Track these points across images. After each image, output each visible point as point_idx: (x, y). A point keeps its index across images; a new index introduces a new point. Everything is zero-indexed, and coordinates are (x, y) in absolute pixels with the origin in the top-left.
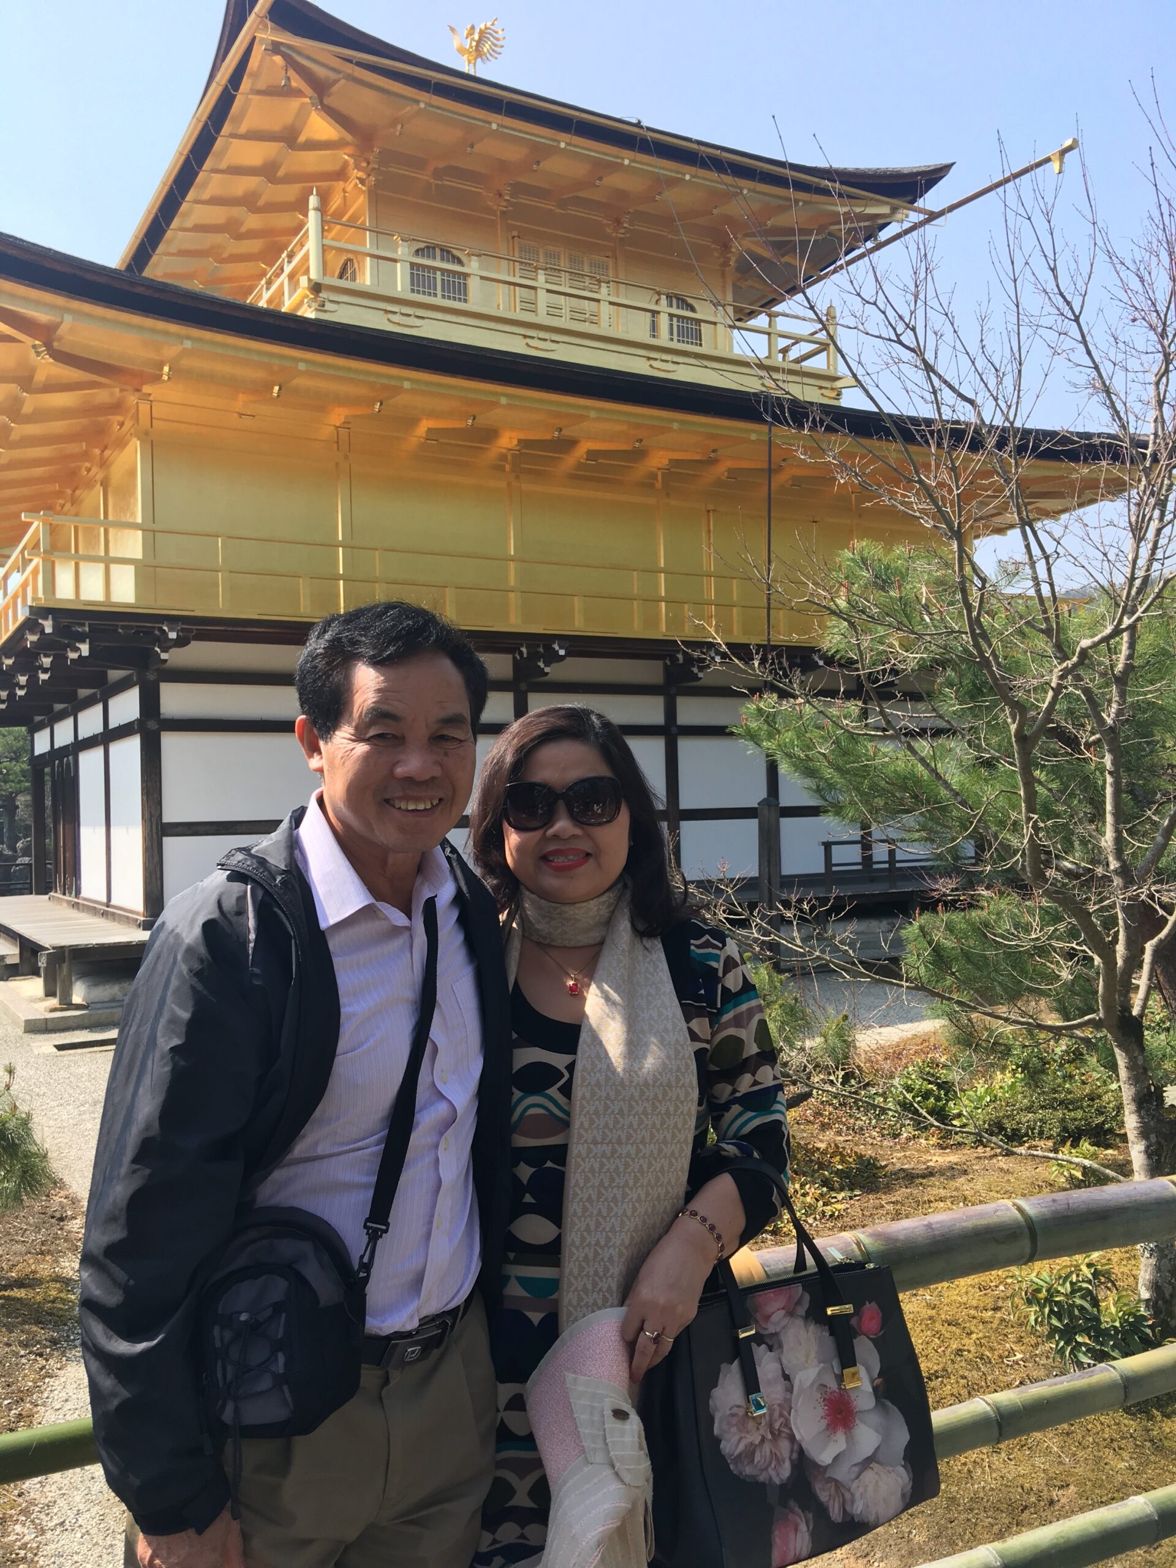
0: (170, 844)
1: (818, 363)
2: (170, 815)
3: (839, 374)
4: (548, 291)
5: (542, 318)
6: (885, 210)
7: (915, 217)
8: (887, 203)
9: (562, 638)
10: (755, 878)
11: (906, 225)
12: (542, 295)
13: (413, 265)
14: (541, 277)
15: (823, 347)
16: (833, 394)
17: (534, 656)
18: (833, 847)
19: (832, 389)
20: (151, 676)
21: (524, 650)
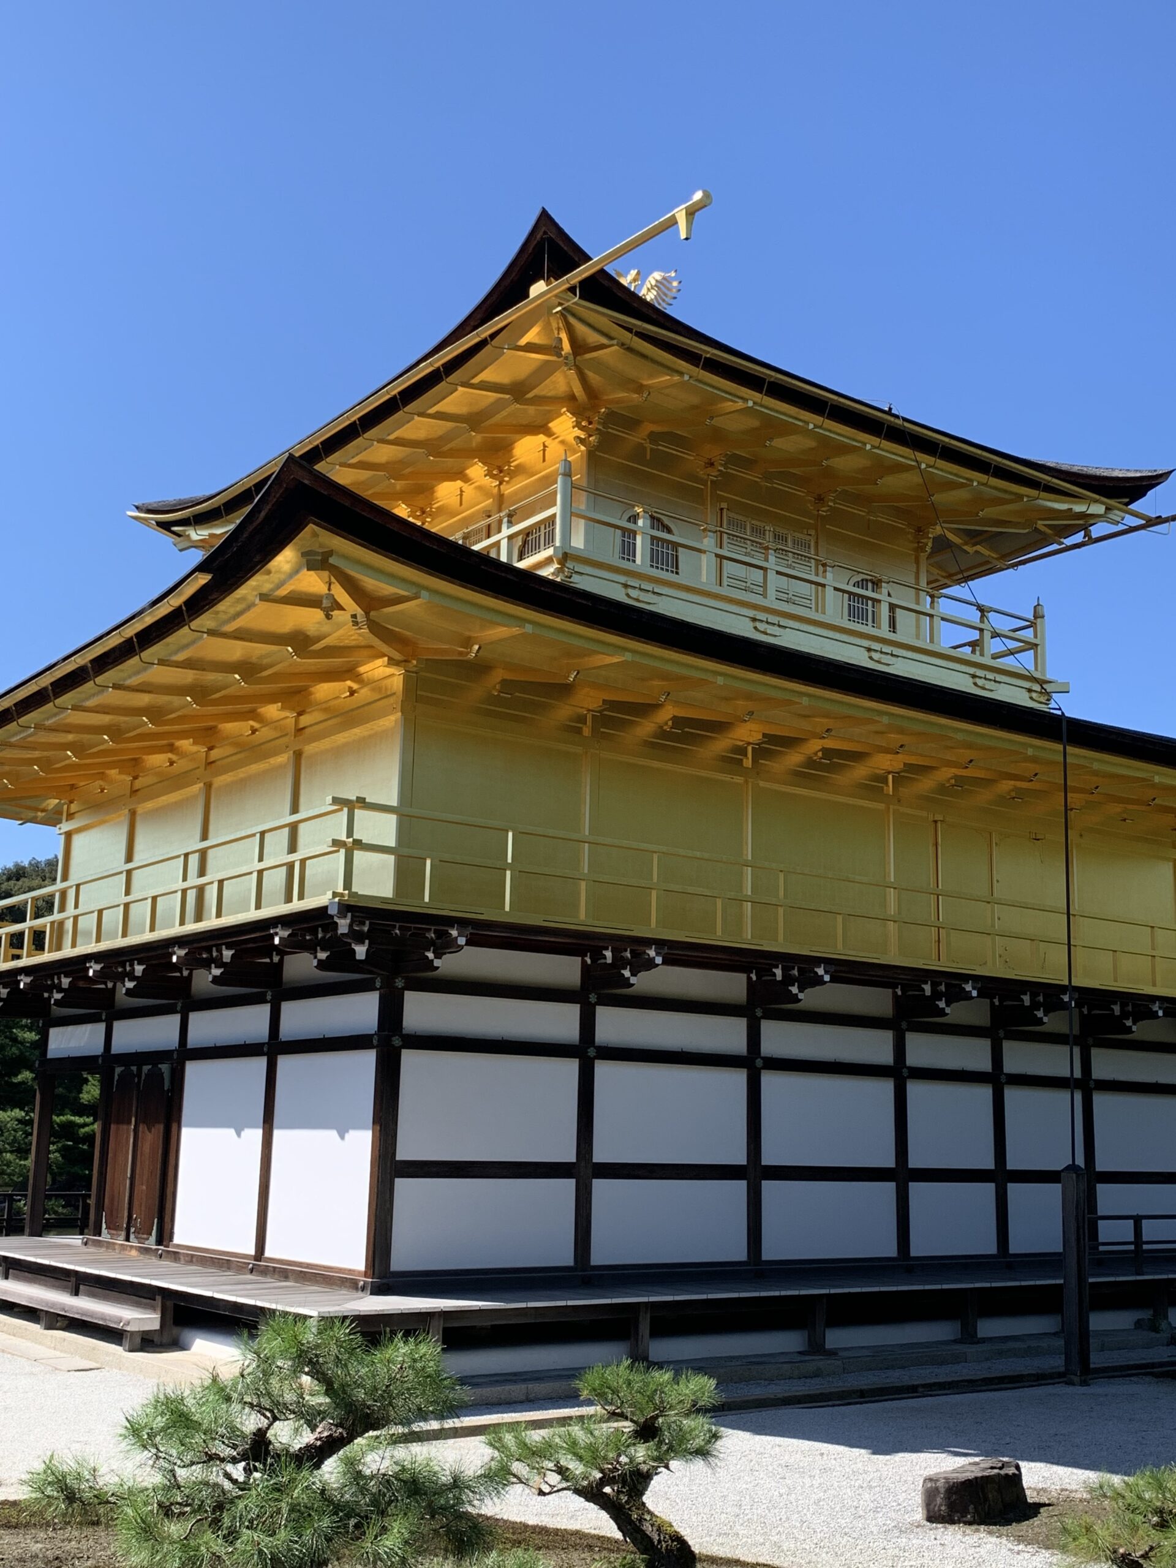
0: (402, 1185)
1: (1023, 663)
3: (1049, 677)
4: (778, 573)
5: (771, 602)
6: (1098, 509)
8: (1102, 503)
9: (827, 961)
10: (1059, 1254)
11: (1121, 527)
12: (771, 575)
13: (653, 538)
14: (772, 558)
15: (1030, 646)
16: (1043, 699)
17: (788, 980)
18: (1144, 1222)
19: (1042, 693)
20: (399, 983)
21: (778, 972)
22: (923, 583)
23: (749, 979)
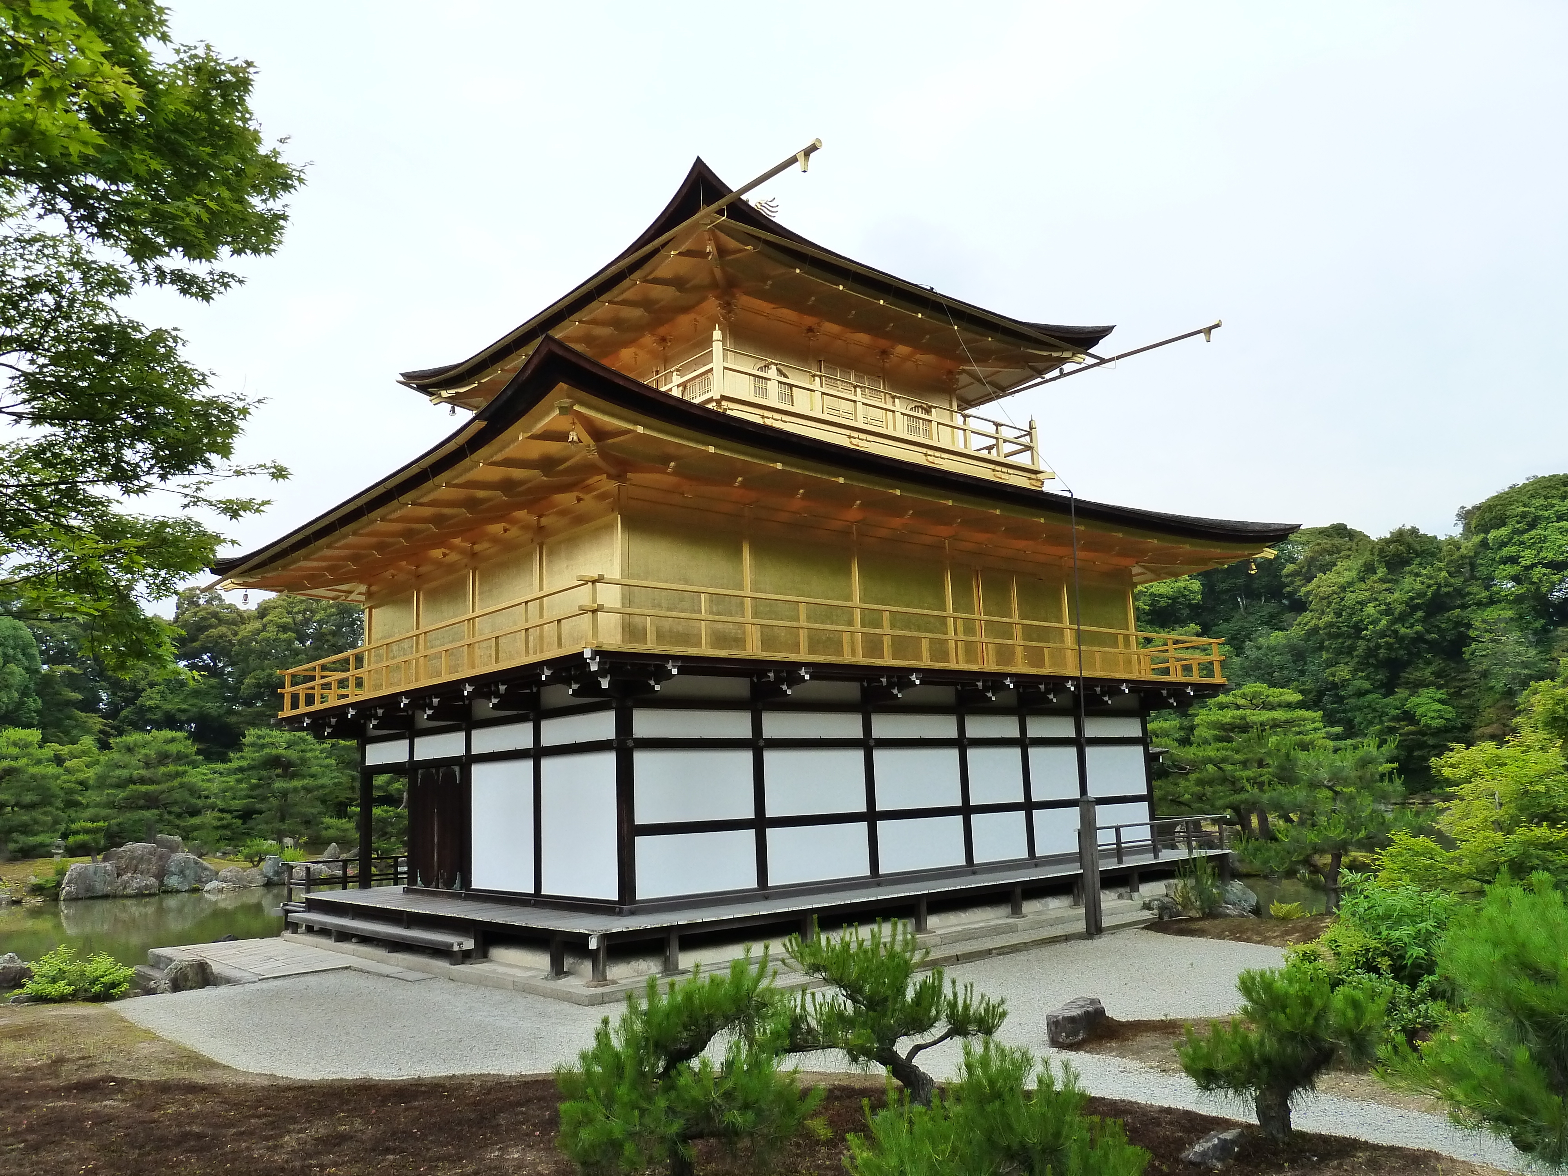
0: (640, 841)
1: (1024, 459)
2: (640, 819)
3: (1041, 469)
4: (864, 404)
5: (860, 424)
6: (1068, 354)
7: (1090, 361)
8: (1071, 350)
9: (918, 671)
10: (1077, 853)
11: (1083, 365)
12: (859, 405)
13: (779, 383)
14: (859, 394)
15: (1028, 448)
16: (1038, 484)
17: (890, 685)
19: (1037, 480)
20: (630, 704)
21: (884, 680)
22: (955, 408)
23: (862, 686)
